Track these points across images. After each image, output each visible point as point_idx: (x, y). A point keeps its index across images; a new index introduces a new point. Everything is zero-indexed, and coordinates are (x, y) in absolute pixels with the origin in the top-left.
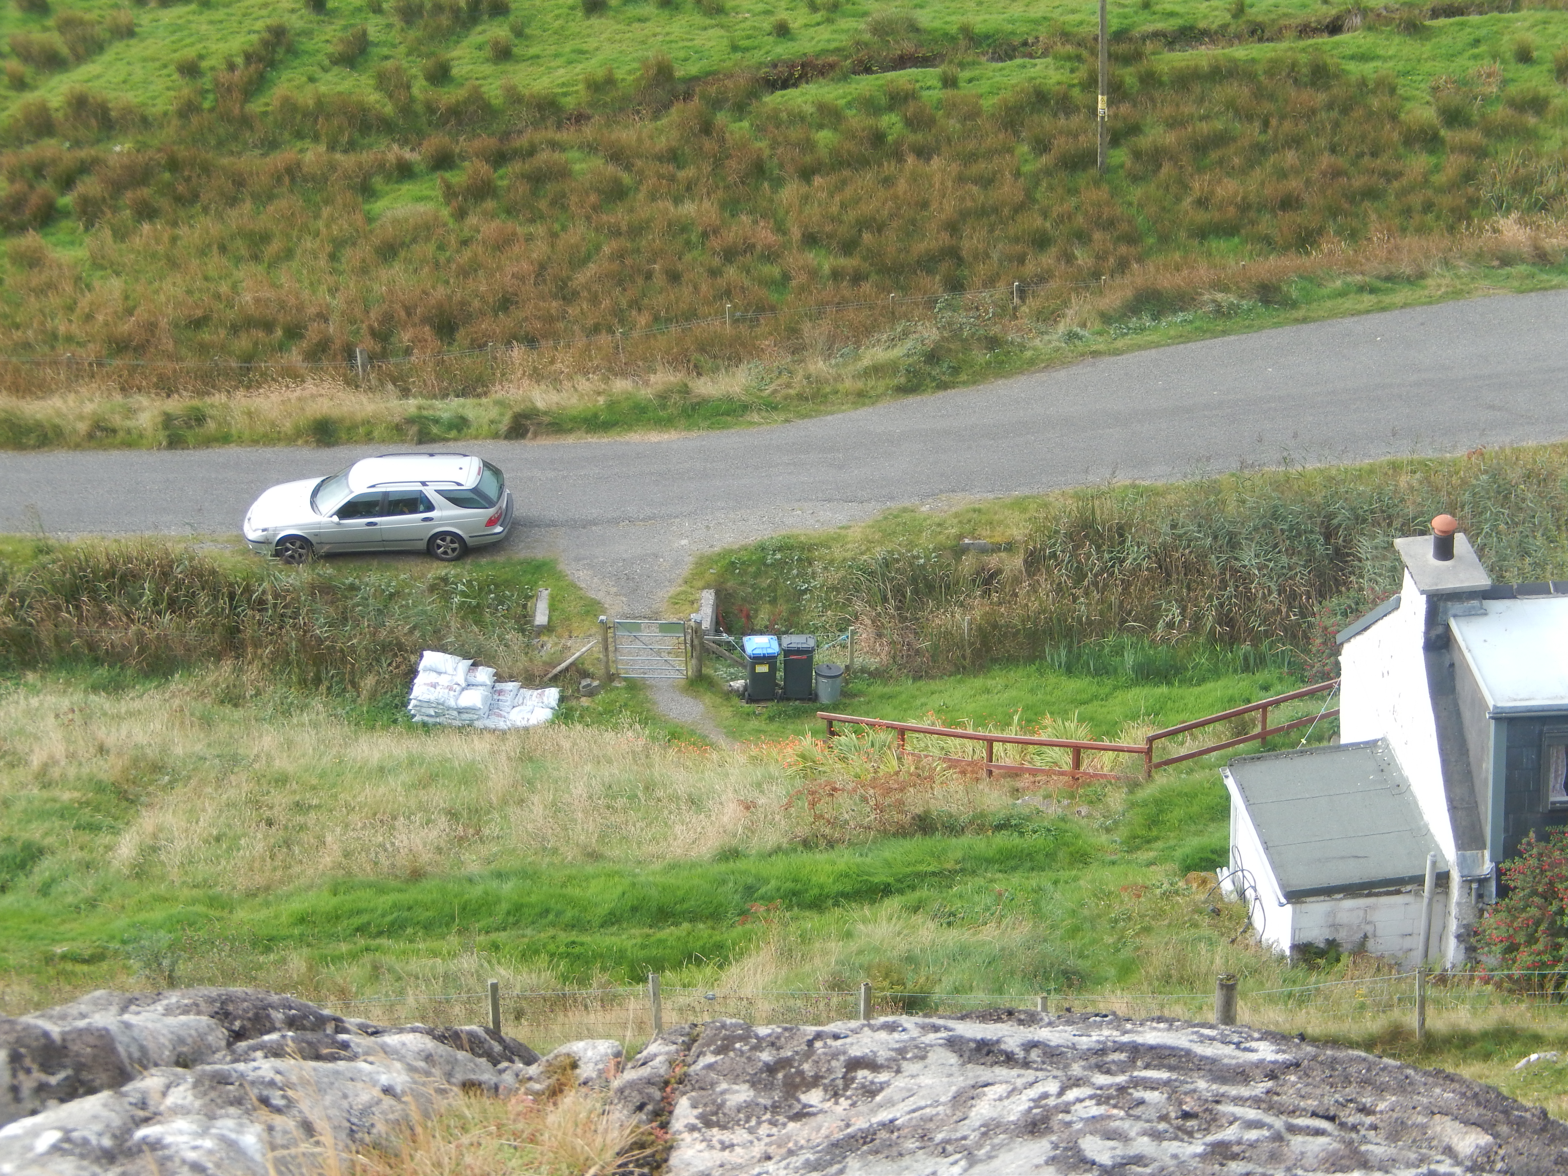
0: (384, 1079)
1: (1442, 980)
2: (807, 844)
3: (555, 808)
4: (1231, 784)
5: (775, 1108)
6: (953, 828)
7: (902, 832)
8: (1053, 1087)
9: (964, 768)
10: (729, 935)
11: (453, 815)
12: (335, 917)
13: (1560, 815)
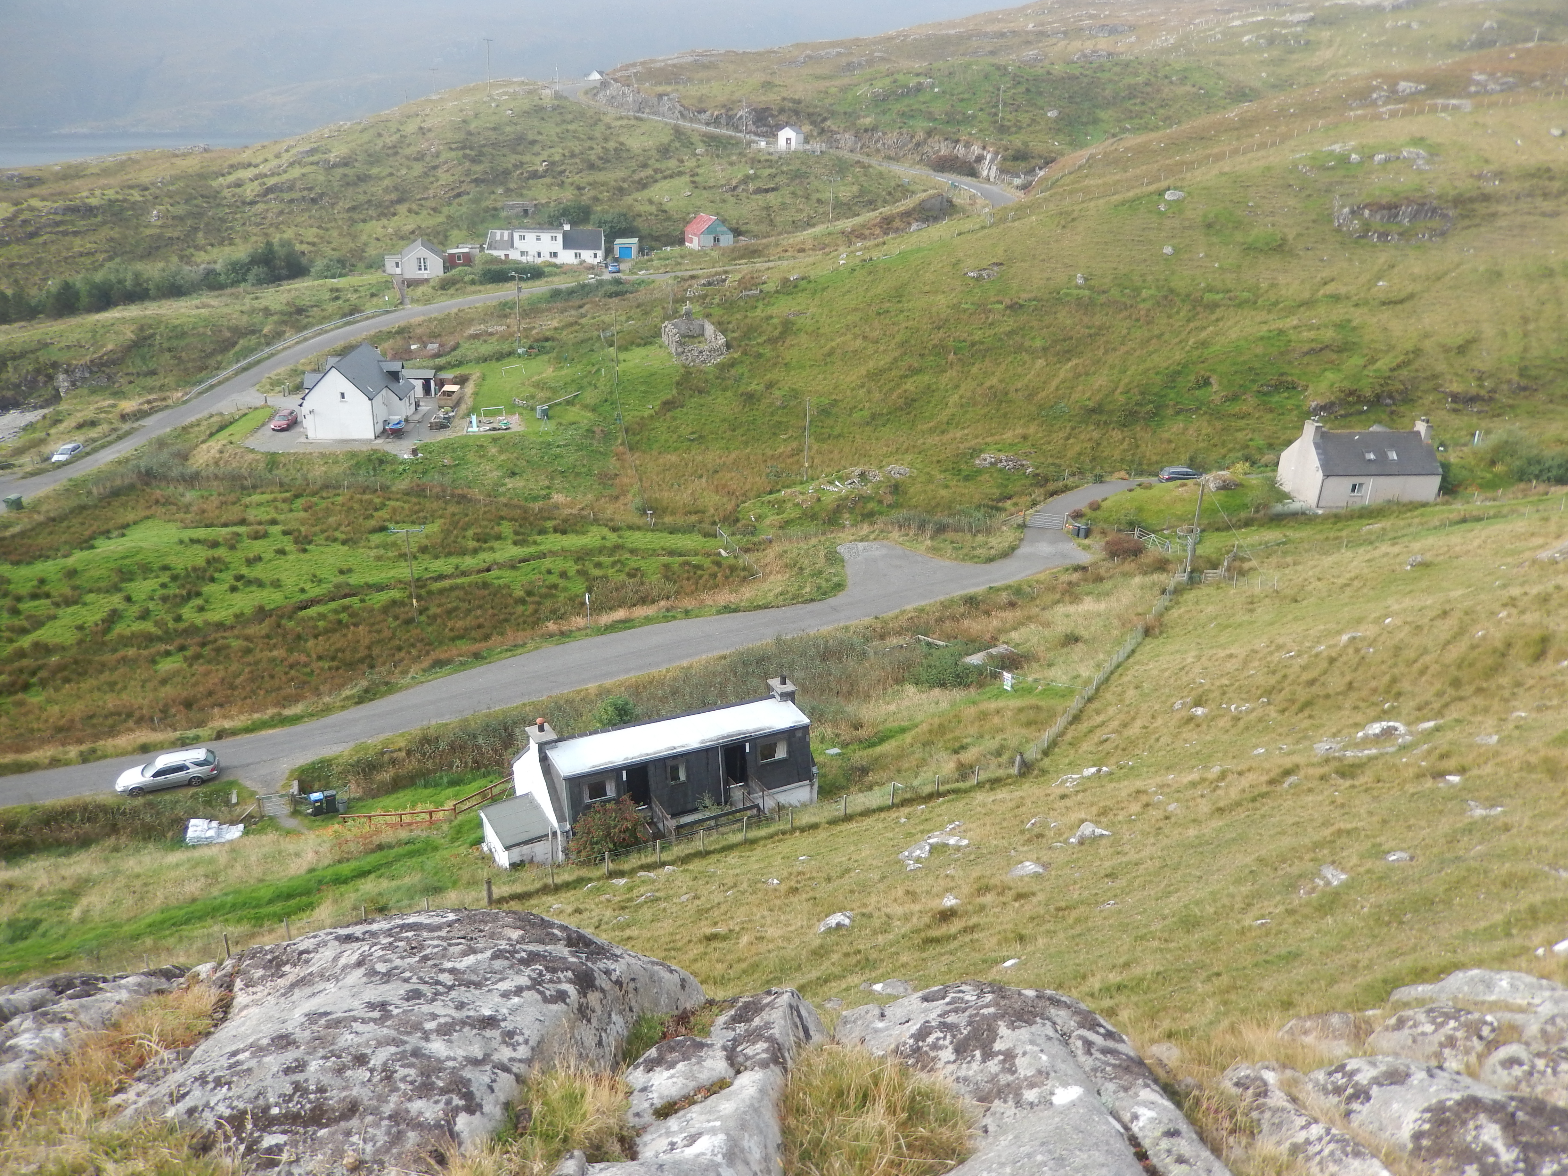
0: (117, 998)
1: (558, 866)
2: (340, 862)
3: (246, 867)
4: (482, 815)
5: (272, 975)
6: (390, 847)
7: (373, 851)
8: (367, 948)
9: (392, 826)
10: (313, 899)
13: (589, 807)
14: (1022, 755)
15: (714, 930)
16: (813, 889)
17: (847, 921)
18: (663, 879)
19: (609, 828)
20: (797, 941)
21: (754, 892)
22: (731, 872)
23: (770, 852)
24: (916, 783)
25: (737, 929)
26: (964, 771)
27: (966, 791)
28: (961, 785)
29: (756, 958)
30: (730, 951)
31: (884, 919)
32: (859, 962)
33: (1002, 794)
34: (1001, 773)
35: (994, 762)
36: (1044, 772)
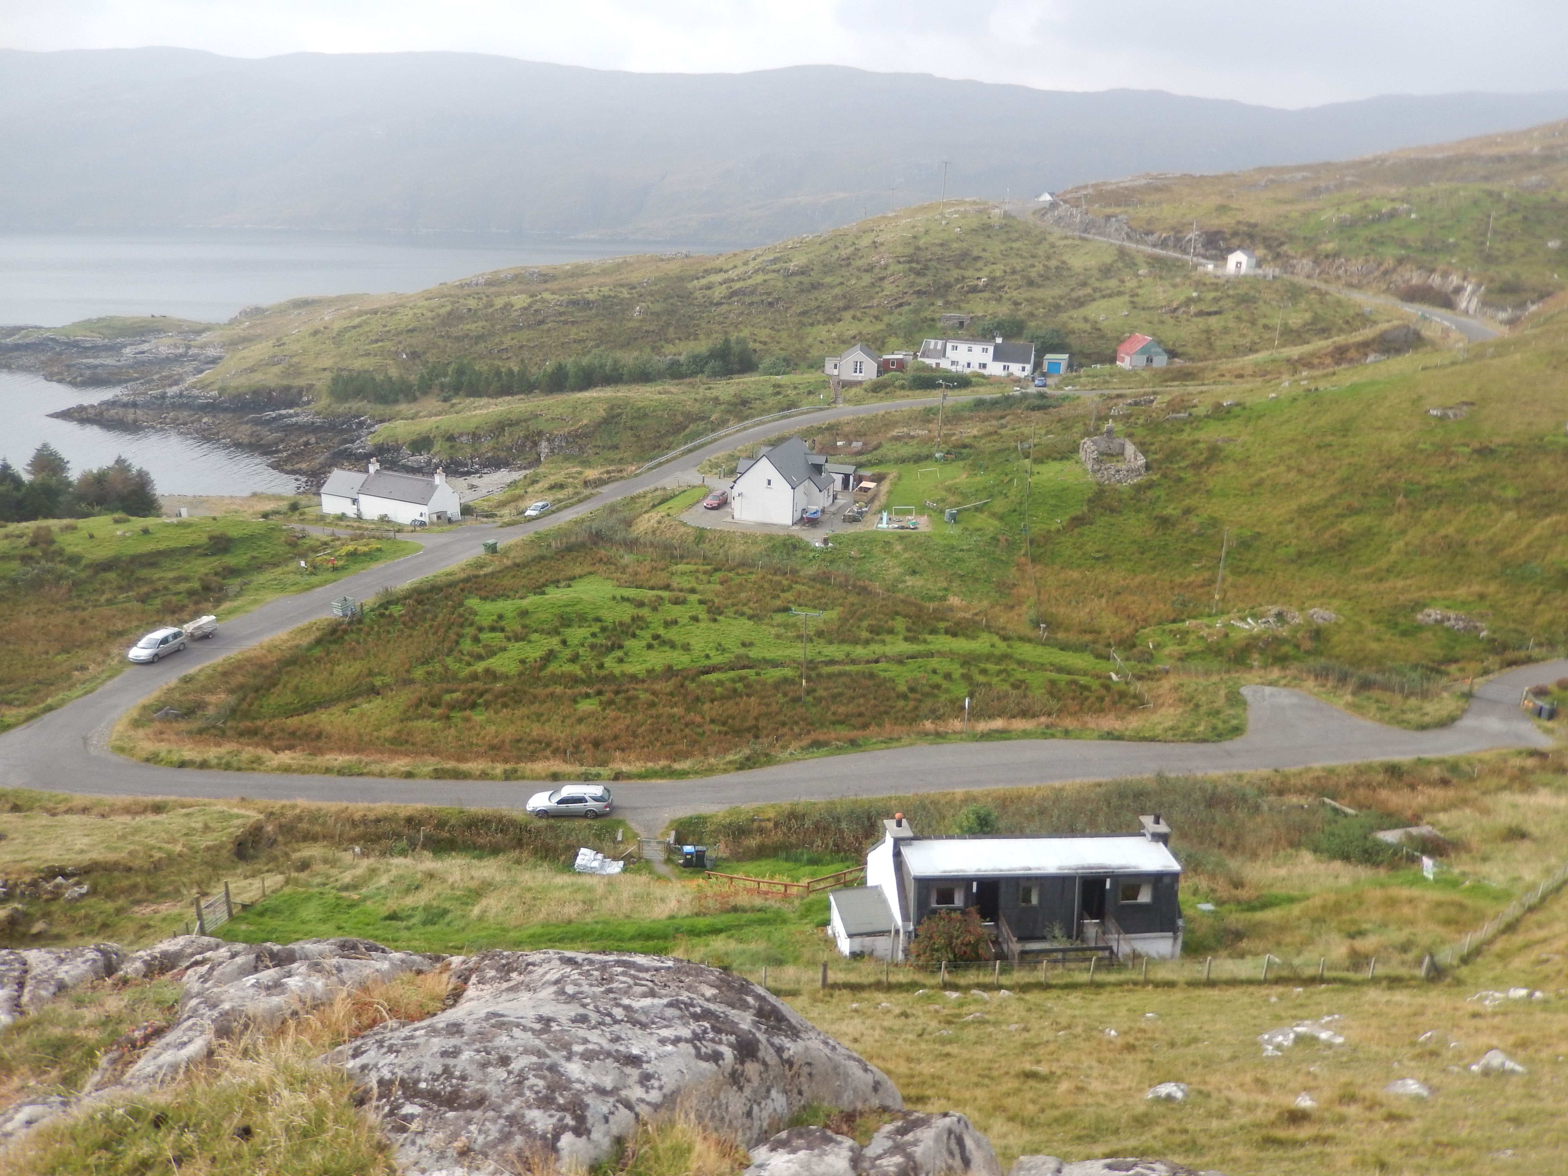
1: (896, 965)
2: (697, 915)
3: (618, 901)
4: (832, 898)
6: (744, 911)
7: (728, 911)
9: (749, 891)
10: (669, 944)
11: (584, 902)
12: (541, 936)
13: (934, 912)
14: (1432, 956)
15: (1035, 1068)
16: (1151, 1051)
17: (1179, 1095)
18: (996, 1002)
19: (951, 937)
20: (1120, 1102)
21: (1088, 1039)
22: (1069, 1012)
23: (1117, 1001)
24: (1297, 961)
25: (1059, 1072)
26: (1358, 960)
27: (1356, 984)
28: (1351, 975)
29: (1071, 1109)
30: (1046, 1095)
31: (1223, 1103)
32: (1184, 1143)
33: (1401, 996)
34: (1403, 972)
35: (1396, 958)
36: (1459, 982)
